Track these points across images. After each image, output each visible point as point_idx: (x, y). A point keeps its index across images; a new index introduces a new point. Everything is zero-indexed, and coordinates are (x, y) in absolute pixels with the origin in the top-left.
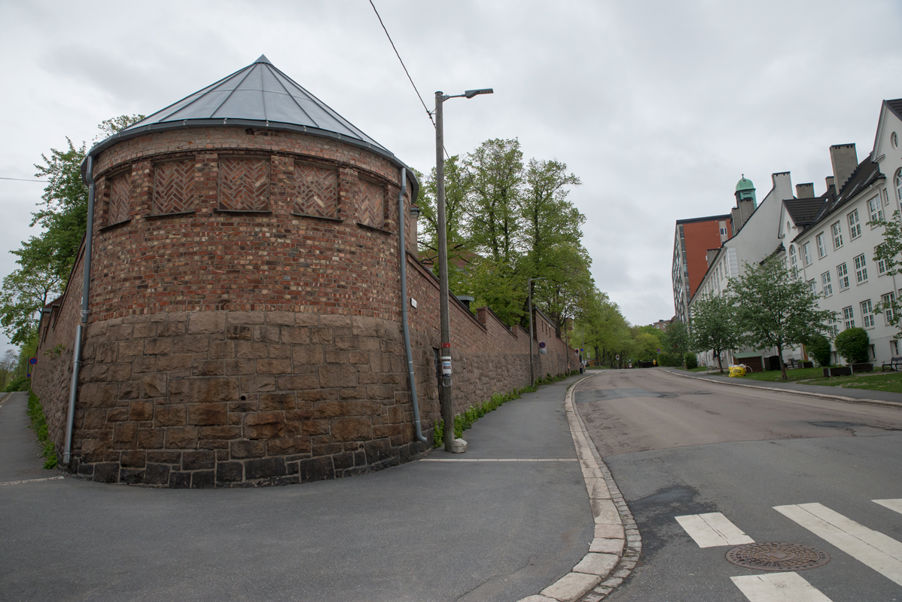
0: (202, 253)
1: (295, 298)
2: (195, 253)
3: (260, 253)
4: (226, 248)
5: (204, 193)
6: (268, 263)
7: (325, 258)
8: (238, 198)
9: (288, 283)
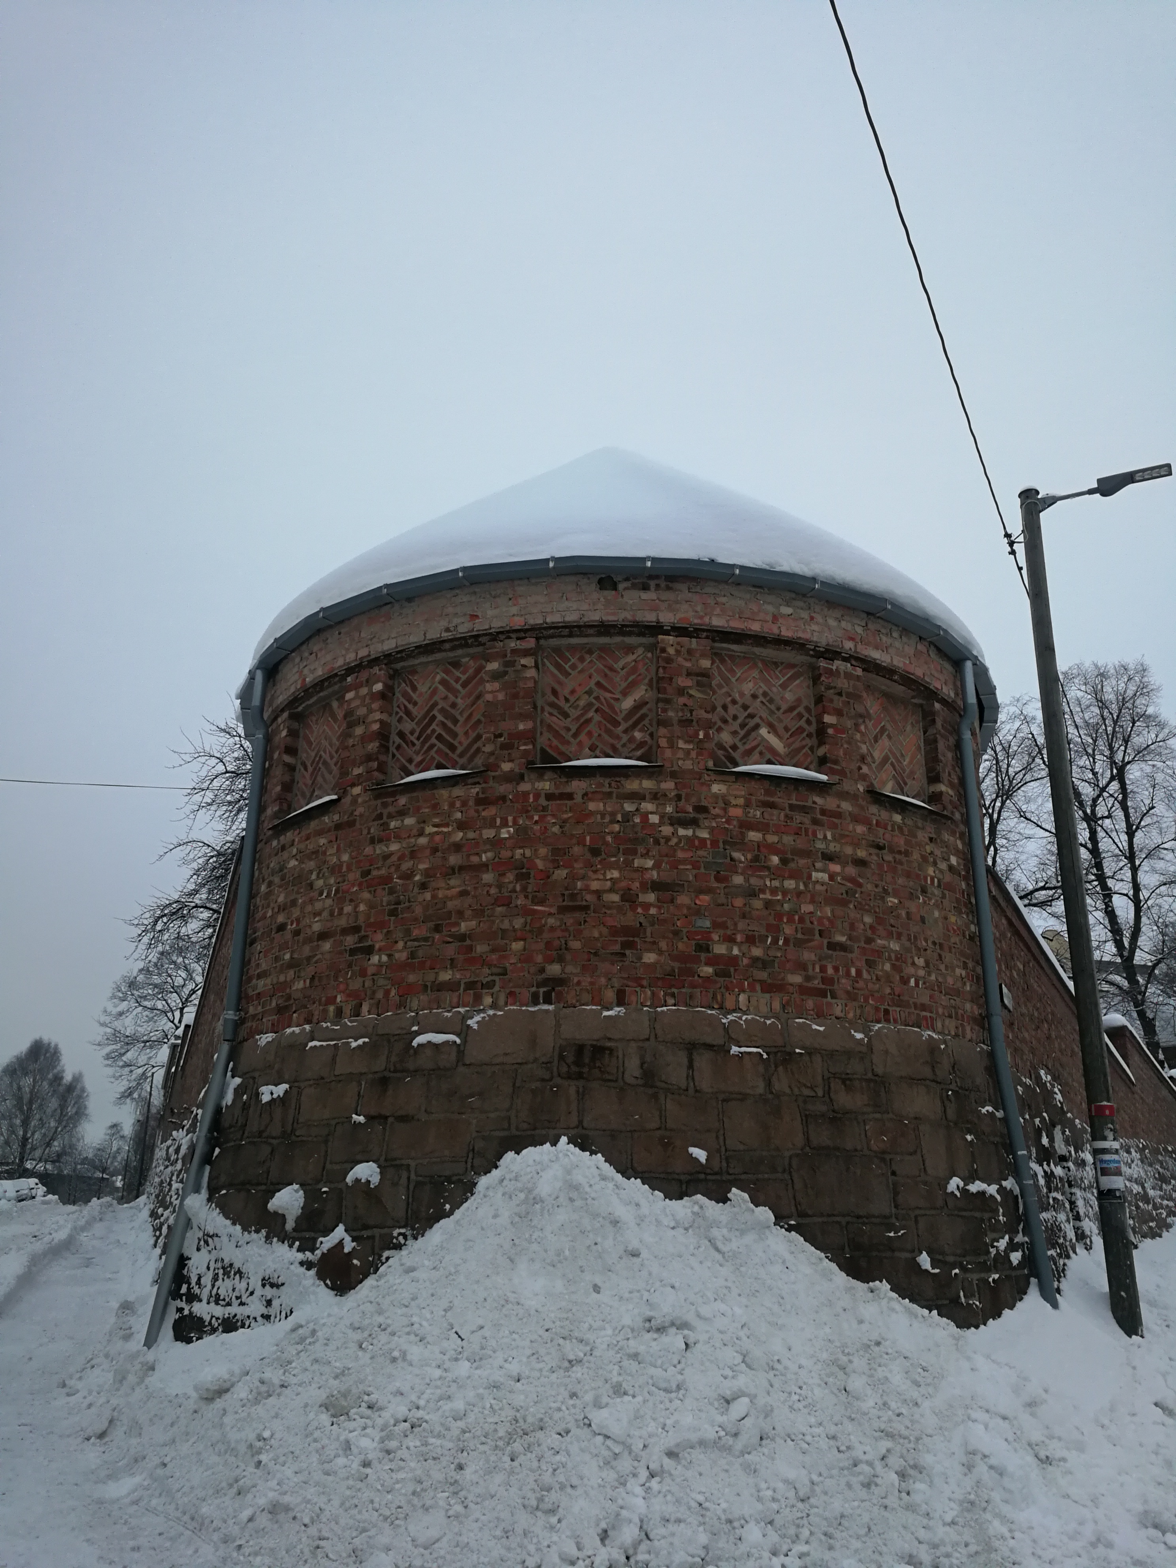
0: (500, 866)
1: (726, 974)
2: (484, 867)
3: (636, 863)
4: (555, 851)
5: (506, 726)
6: (656, 886)
7: (795, 875)
8: (583, 737)
9: (706, 935)
